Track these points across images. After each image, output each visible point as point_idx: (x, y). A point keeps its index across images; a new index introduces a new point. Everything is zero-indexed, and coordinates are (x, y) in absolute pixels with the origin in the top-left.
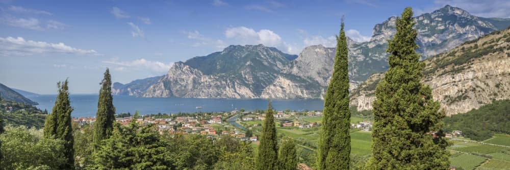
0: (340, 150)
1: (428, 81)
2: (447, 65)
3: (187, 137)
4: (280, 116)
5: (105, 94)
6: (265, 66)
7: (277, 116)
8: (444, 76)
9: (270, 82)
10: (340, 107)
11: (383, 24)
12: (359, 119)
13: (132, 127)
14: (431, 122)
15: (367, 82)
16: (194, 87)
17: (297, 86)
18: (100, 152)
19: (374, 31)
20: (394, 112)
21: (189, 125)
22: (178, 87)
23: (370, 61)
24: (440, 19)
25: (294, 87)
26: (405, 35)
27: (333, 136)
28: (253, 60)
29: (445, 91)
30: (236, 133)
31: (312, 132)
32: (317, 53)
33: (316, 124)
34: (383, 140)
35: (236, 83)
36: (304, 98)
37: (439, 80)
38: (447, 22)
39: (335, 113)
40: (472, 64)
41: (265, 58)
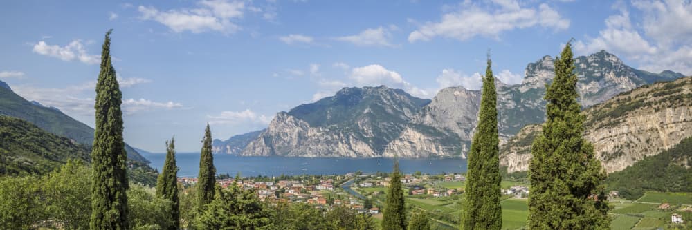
0: (488, 225)
1: (586, 135)
2: (604, 117)
3: (292, 207)
4: (409, 181)
5: (206, 152)
6: (388, 114)
7: (405, 181)
8: (601, 129)
9: (396, 135)
10: (488, 169)
11: (537, 64)
12: (509, 184)
13: (233, 192)
14: (593, 184)
15: (519, 135)
16: (299, 142)
17: (430, 140)
18: (202, 217)
19: (526, 72)
20: (554, 174)
21: (293, 191)
22: (281, 143)
23: (522, 110)
24: (597, 65)
25: (426, 141)
26: (565, 81)
27: (479, 207)
28: (373, 106)
29: (603, 146)
30: (352, 203)
31: (450, 202)
32: (456, 97)
33: (456, 191)
34: (541, 210)
35: (351, 138)
36: (439, 156)
37: (597, 134)
38: (604, 69)
39: (482, 177)
40: (626, 117)
41: (388, 103)
